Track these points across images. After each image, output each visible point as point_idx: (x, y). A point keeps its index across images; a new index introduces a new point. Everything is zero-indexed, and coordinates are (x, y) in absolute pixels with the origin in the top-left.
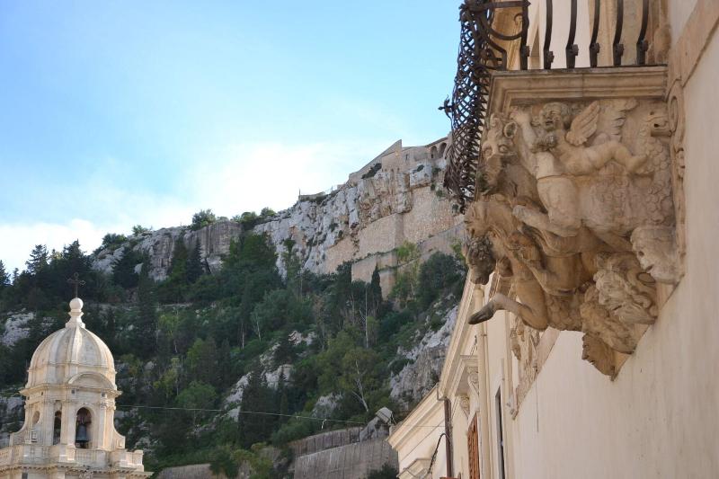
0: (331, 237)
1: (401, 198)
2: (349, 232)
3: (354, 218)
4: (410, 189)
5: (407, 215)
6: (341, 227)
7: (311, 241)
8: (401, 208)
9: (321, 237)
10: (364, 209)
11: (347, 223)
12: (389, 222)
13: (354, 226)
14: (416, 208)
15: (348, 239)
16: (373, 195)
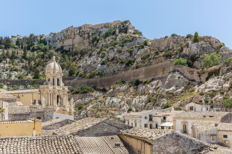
0: (58, 41)
1: (73, 36)
2: (62, 40)
3: (63, 38)
4: (75, 35)
5: (74, 39)
6: (60, 40)
7: (54, 41)
8: (73, 38)
9: (56, 41)
10: (65, 37)
11: (61, 39)
12: (71, 40)
13: (63, 40)
14: (76, 38)
15: (61, 42)
16: (67, 35)
